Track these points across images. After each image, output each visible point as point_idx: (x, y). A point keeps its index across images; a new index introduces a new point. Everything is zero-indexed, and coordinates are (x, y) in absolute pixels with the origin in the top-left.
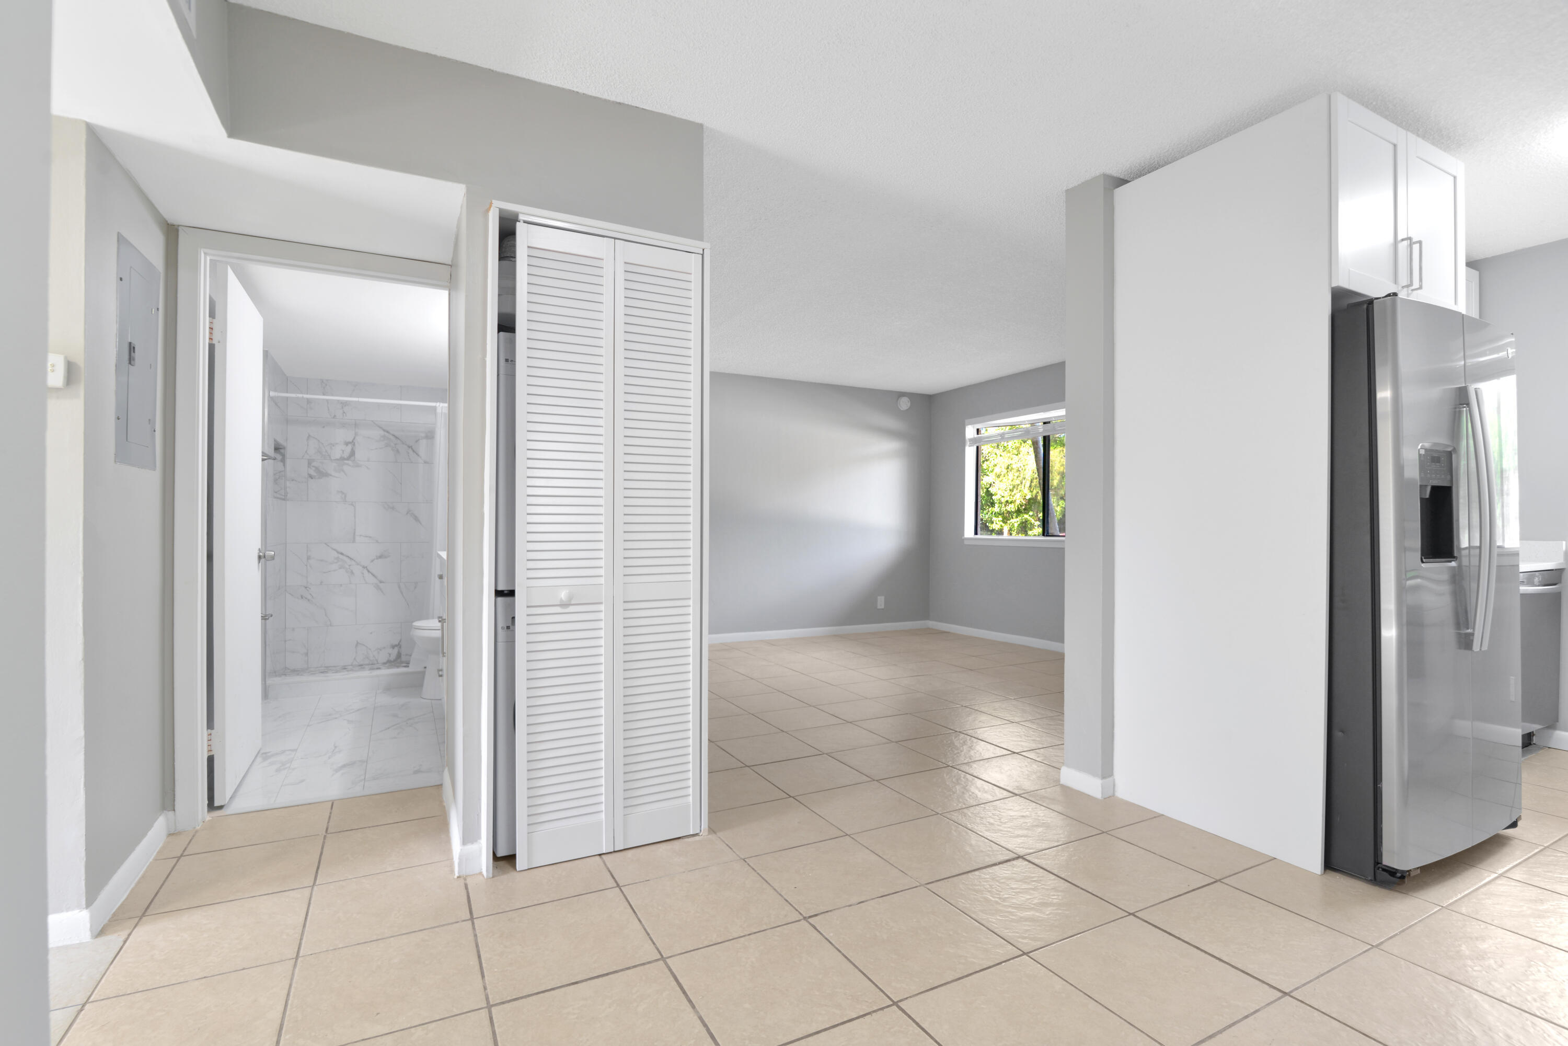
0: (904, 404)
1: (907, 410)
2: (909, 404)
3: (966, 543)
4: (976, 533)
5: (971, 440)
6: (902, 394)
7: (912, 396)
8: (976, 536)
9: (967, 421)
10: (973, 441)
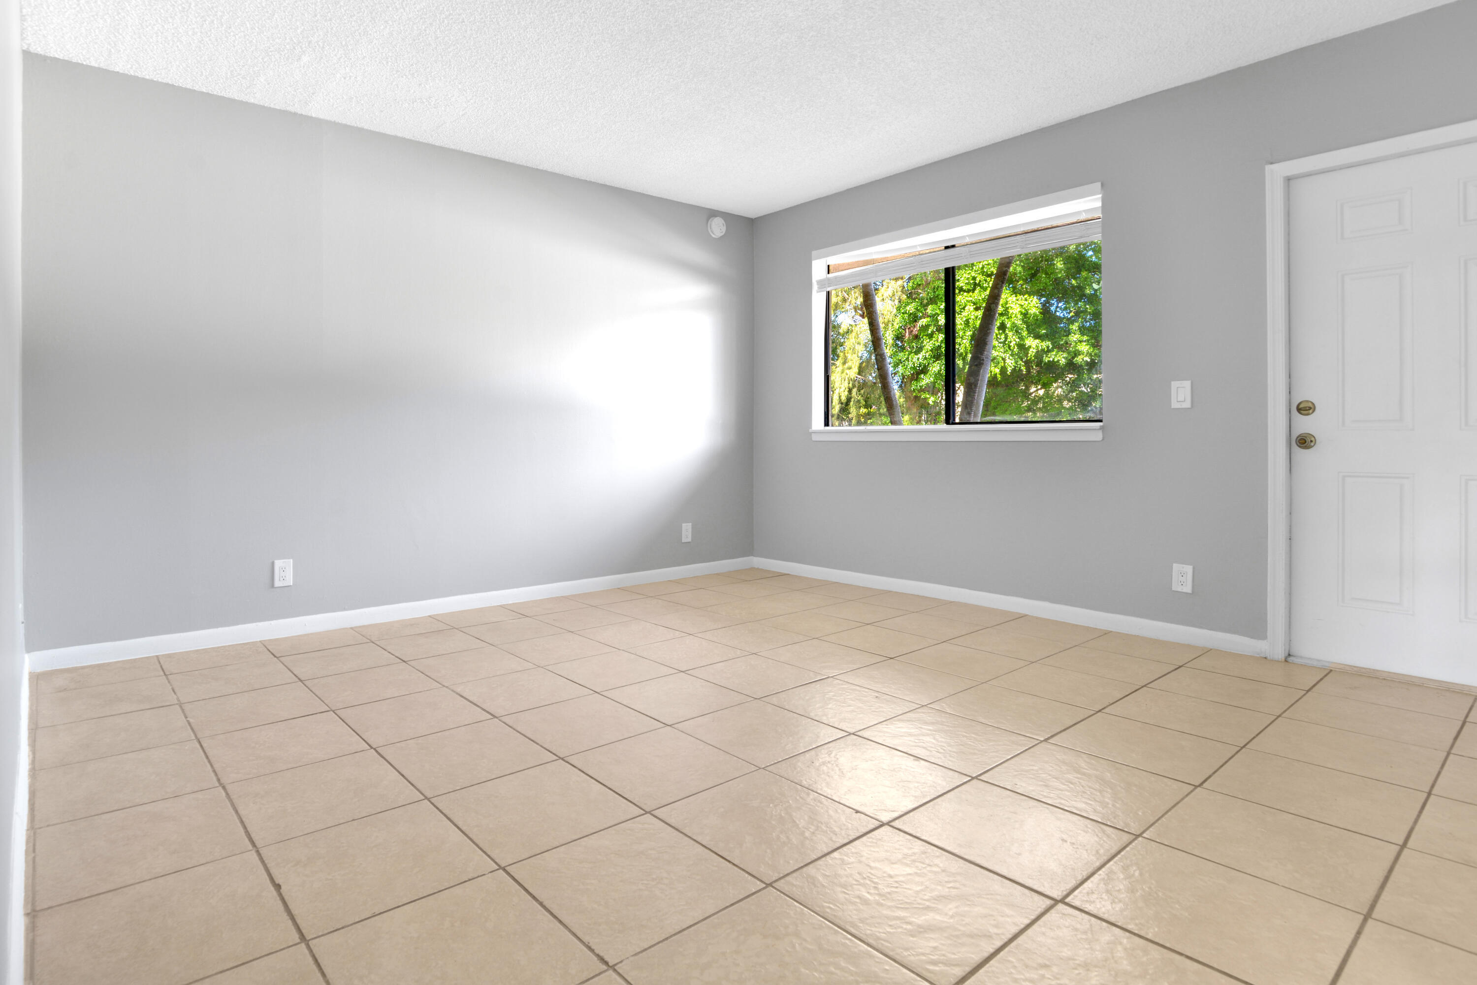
0: (718, 228)
1: (722, 237)
2: (724, 229)
3: (815, 438)
4: (827, 424)
5: (819, 282)
6: (713, 213)
7: (729, 218)
8: (827, 428)
9: (814, 253)
10: (821, 283)
